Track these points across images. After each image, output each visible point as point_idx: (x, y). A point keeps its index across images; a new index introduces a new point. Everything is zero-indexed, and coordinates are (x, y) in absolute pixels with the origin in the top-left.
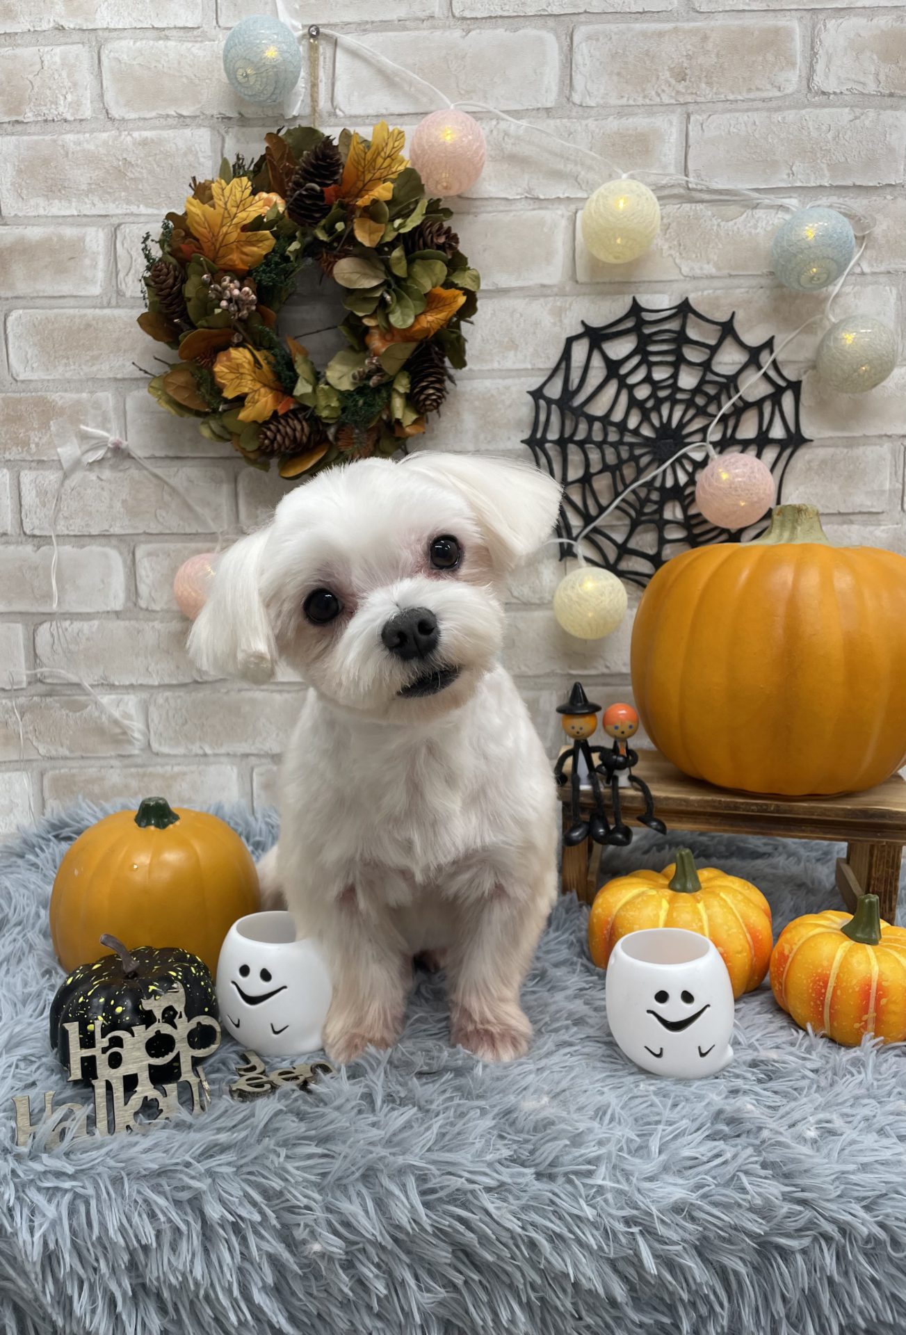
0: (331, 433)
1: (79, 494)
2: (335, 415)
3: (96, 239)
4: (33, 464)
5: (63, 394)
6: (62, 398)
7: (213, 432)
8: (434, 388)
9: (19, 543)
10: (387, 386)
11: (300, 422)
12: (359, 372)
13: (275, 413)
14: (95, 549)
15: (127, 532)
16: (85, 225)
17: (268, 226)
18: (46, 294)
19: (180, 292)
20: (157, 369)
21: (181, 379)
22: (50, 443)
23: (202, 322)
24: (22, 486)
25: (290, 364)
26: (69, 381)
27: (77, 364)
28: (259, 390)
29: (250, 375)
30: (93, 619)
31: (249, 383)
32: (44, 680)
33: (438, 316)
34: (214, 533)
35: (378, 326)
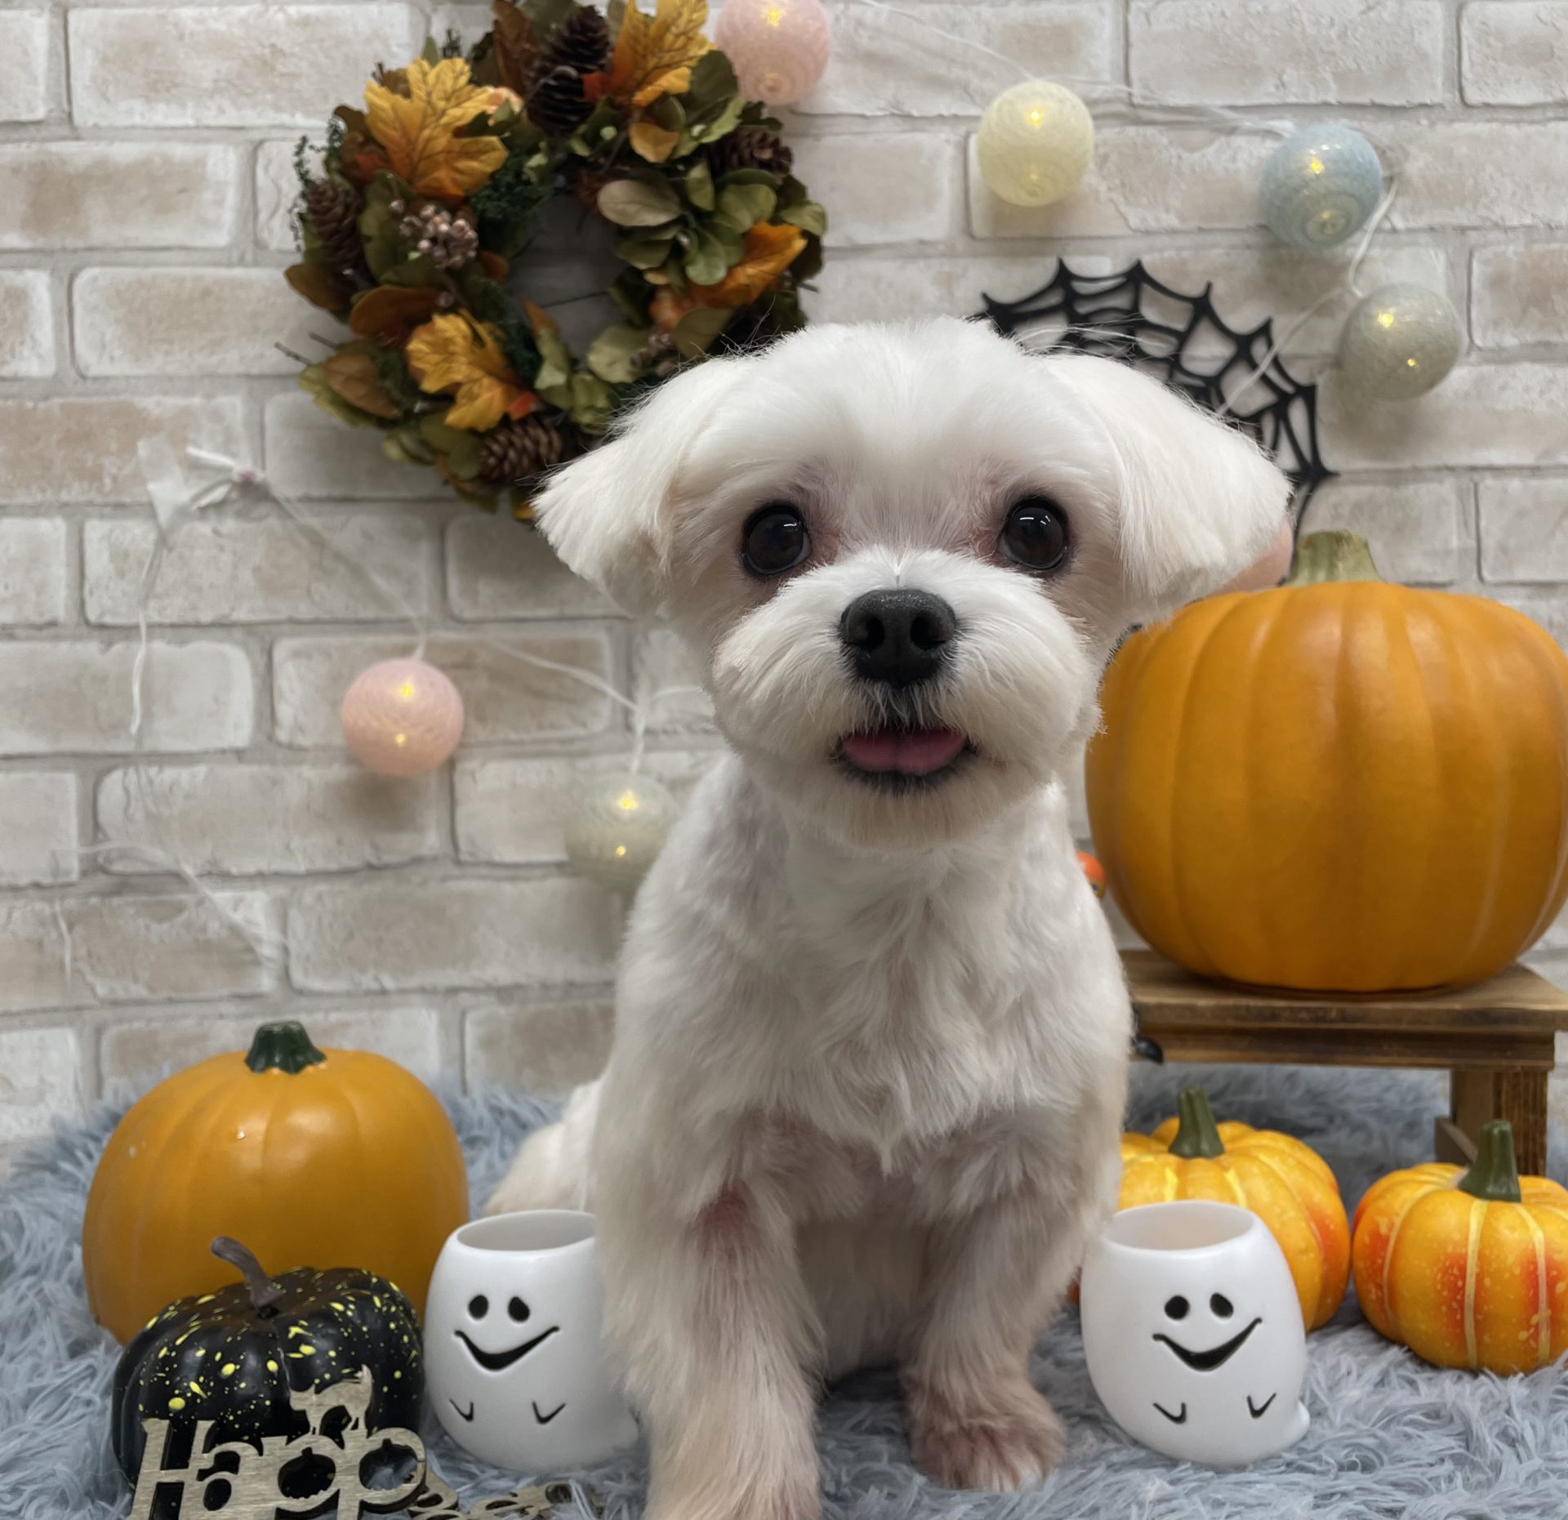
1: (181, 557)
2: (603, 422)
3: (224, 162)
4: (108, 510)
5: (160, 399)
6: (158, 404)
7: (405, 450)
9: (76, 638)
11: (546, 430)
12: (641, 355)
13: (506, 416)
14: (203, 647)
15: (260, 619)
16: (207, 141)
17: (498, 130)
18: (139, 244)
19: (354, 228)
20: (315, 352)
21: (353, 365)
22: (135, 476)
23: (388, 275)
24: (86, 546)
25: (530, 342)
26: (171, 379)
27: (185, 352)
28: (480, 379)
29: (465, 356)
30: (198, 762)
31: (464, 367)
32: (110, 868)
33: (763, 268)
34: (407, 619)
35: (669, 286)
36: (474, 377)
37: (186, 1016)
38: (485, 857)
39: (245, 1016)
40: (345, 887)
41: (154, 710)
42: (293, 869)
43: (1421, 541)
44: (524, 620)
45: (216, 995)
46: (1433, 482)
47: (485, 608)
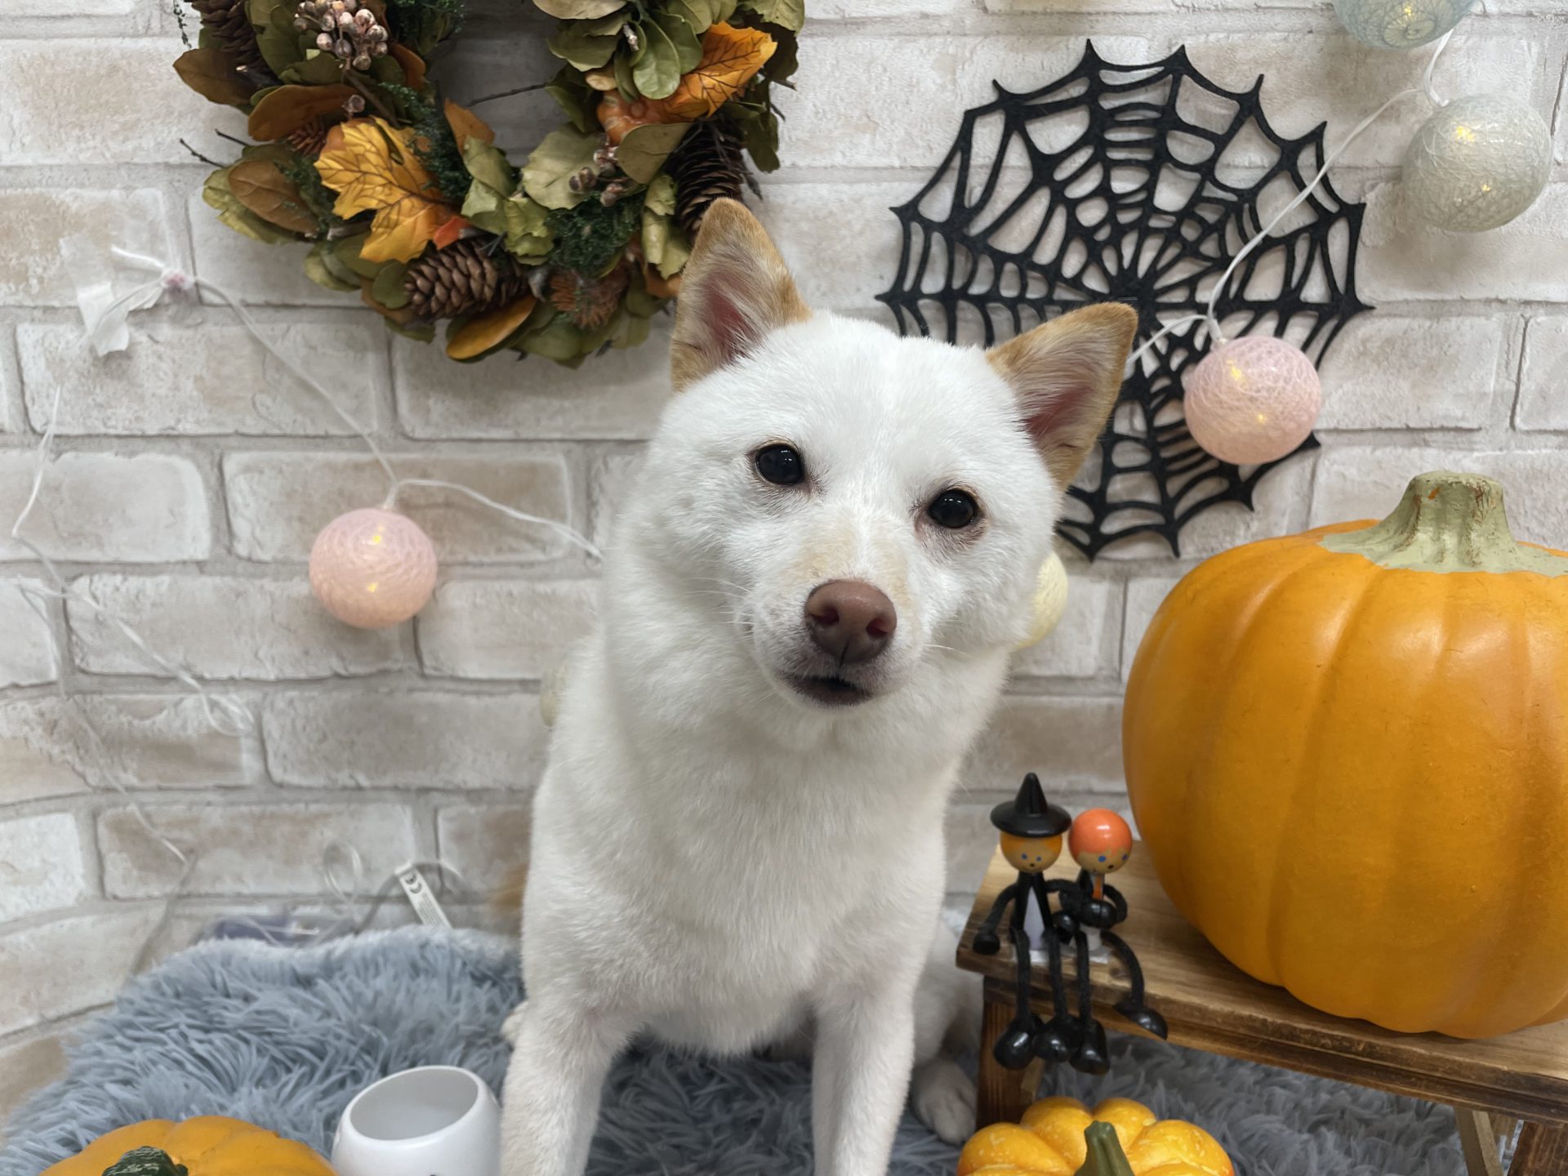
0: (536, 281)
2: (543, 252)
4: (38, 314)
5: (78, 191)
6: (76, 198)
10: (636, 200)
11: (479, 262)
12: (582, 176)
14: (153, 458)
15: (206, 431)
19: (243, 17)
23: (288, 73)
24: (22, 350)
25: (455, 157)
26: (87, 169)
27: (98, 138)
28: (398, 202)
29: (381, 176)
30: (161, 573)
31: (379, 189)
32: (87, 669)
33: (723, 78)
34: (356, 436)
35: (616, 89)
36: (391, 200)
37: (176, 802)
38: (449, 672)
39: (232, 804)
40: (315, 693)
41: (111, 520)
42: (263, 675)
43: (1454, 382)
44: (479, 441)
45: (202, 785)
46: (1478, 315)
47: (437, 426)
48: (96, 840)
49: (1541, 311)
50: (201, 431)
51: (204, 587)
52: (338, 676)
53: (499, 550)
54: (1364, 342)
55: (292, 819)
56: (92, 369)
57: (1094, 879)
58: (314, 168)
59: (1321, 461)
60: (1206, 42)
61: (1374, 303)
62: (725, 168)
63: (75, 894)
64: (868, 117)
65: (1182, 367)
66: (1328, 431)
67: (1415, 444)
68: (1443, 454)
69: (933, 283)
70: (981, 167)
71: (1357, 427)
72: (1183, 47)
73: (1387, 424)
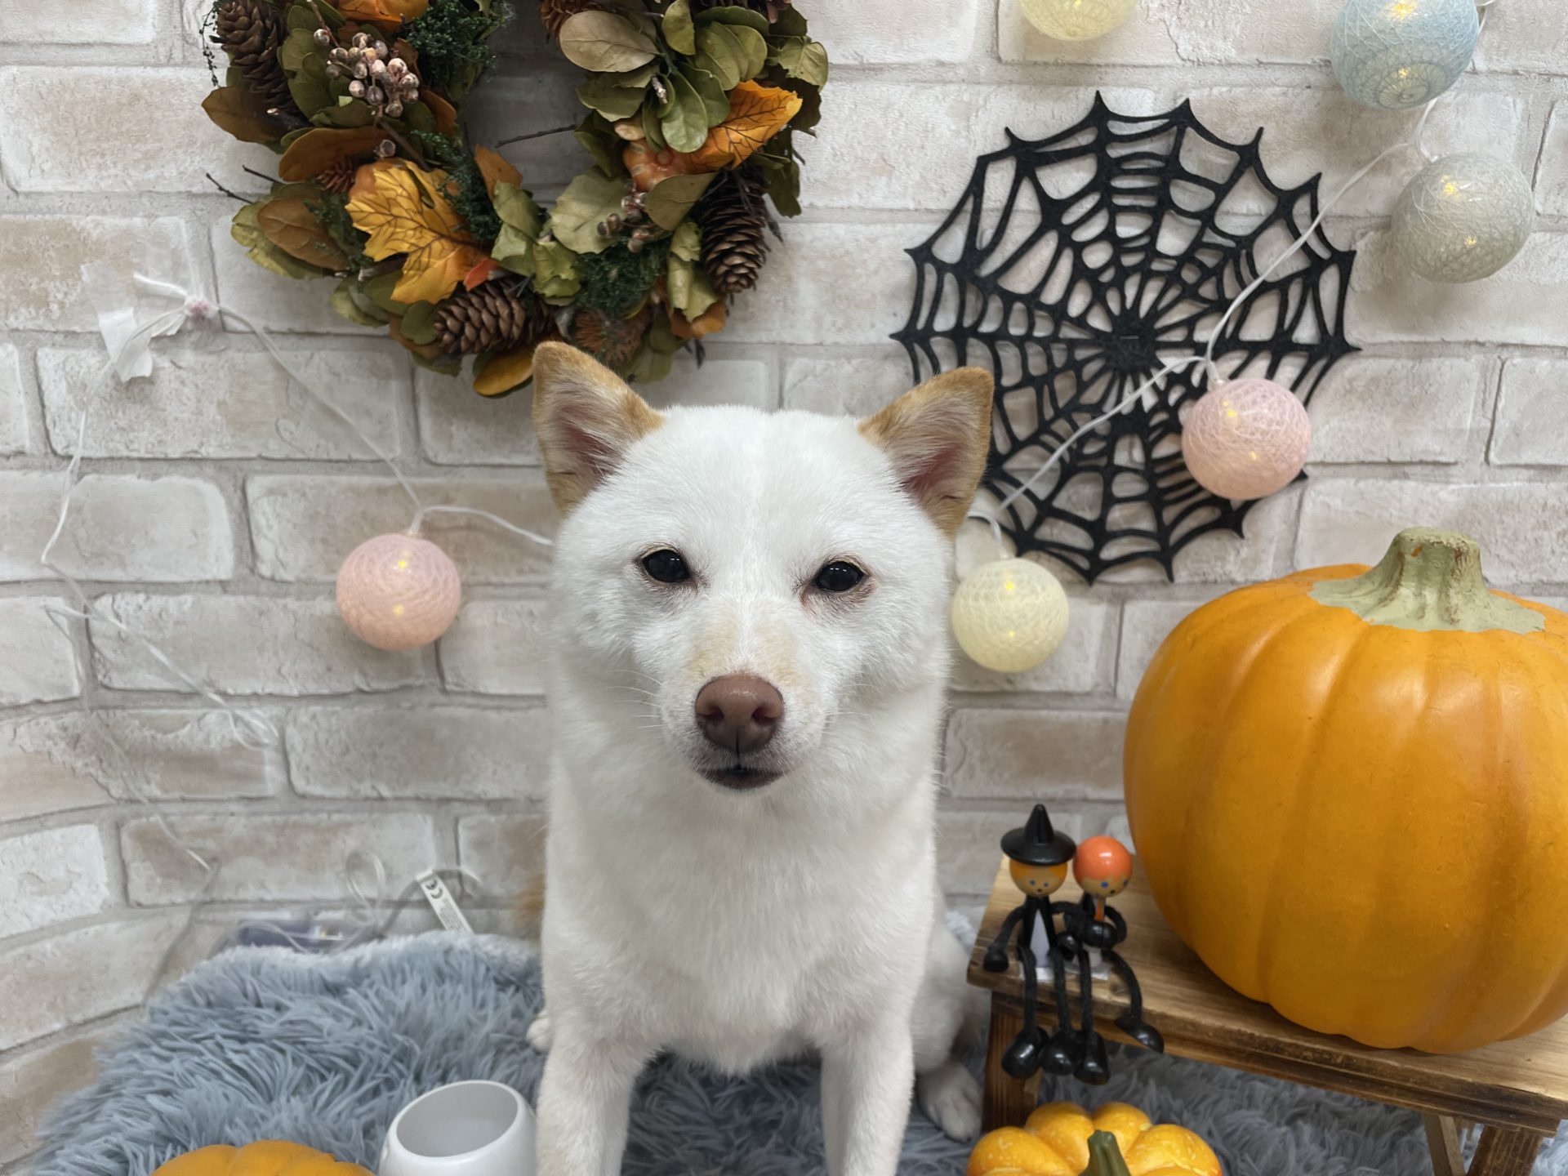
0: (562, 322)
2: (570, 293)
4: (59, 338)
5: (99, 218)
6: (97, 224)
8: (743, 255)
9: (44, 468)
10: (661, 245)
11: (509, 304)
12: (609, 223)
13: (460, 285)
14: (176, 481)
15: (229, 455)
18: (56, 39)
19: (274, 62)
22: (83, 303)
23: (321, 117)
24: (42, 373)
25: (485, 201)
26: (108, 197)
27: (120, 166)
28: (429, 245)
29: (412, 220)
30: (184, 592)
31: (411, 233)
32: (109, 685)
33: (750, 133)
34: (380, 461)
35: (644, 139)
36: (422, 244)
37: (200, 813)
38: (471, 688)
39: (254, 814)
40: (338, 708)
41: (133, 541)
42: (286, 692)
43: (1434, 419)
44: (501, 466)
45: (225, 796)
46: (1458, 357)
47: (460, 451)
48: (119, 850)
49: (1517, 353)
50: (224, 455)
51: (228, 606)
52: (361, 691)
53: (521, 572)
54: (1350, 381)
55: (315, 828)
56: (114, 393)
57: (1096, 902)
58: (345, 211)
59: (1307, 493)
60: (1210, 95)
61: (1360, 345)
62: (747, 214)
63: (99, 902)
64: (884, 160)
65: (1179, 403)
66: (1315, 464)
67: (1395, 477)
68: (1421, 486)
69: (945, 321)
70: (992, 210)
71: (1342, 460)
72: (1187, 101)
73: (1370, 458)
